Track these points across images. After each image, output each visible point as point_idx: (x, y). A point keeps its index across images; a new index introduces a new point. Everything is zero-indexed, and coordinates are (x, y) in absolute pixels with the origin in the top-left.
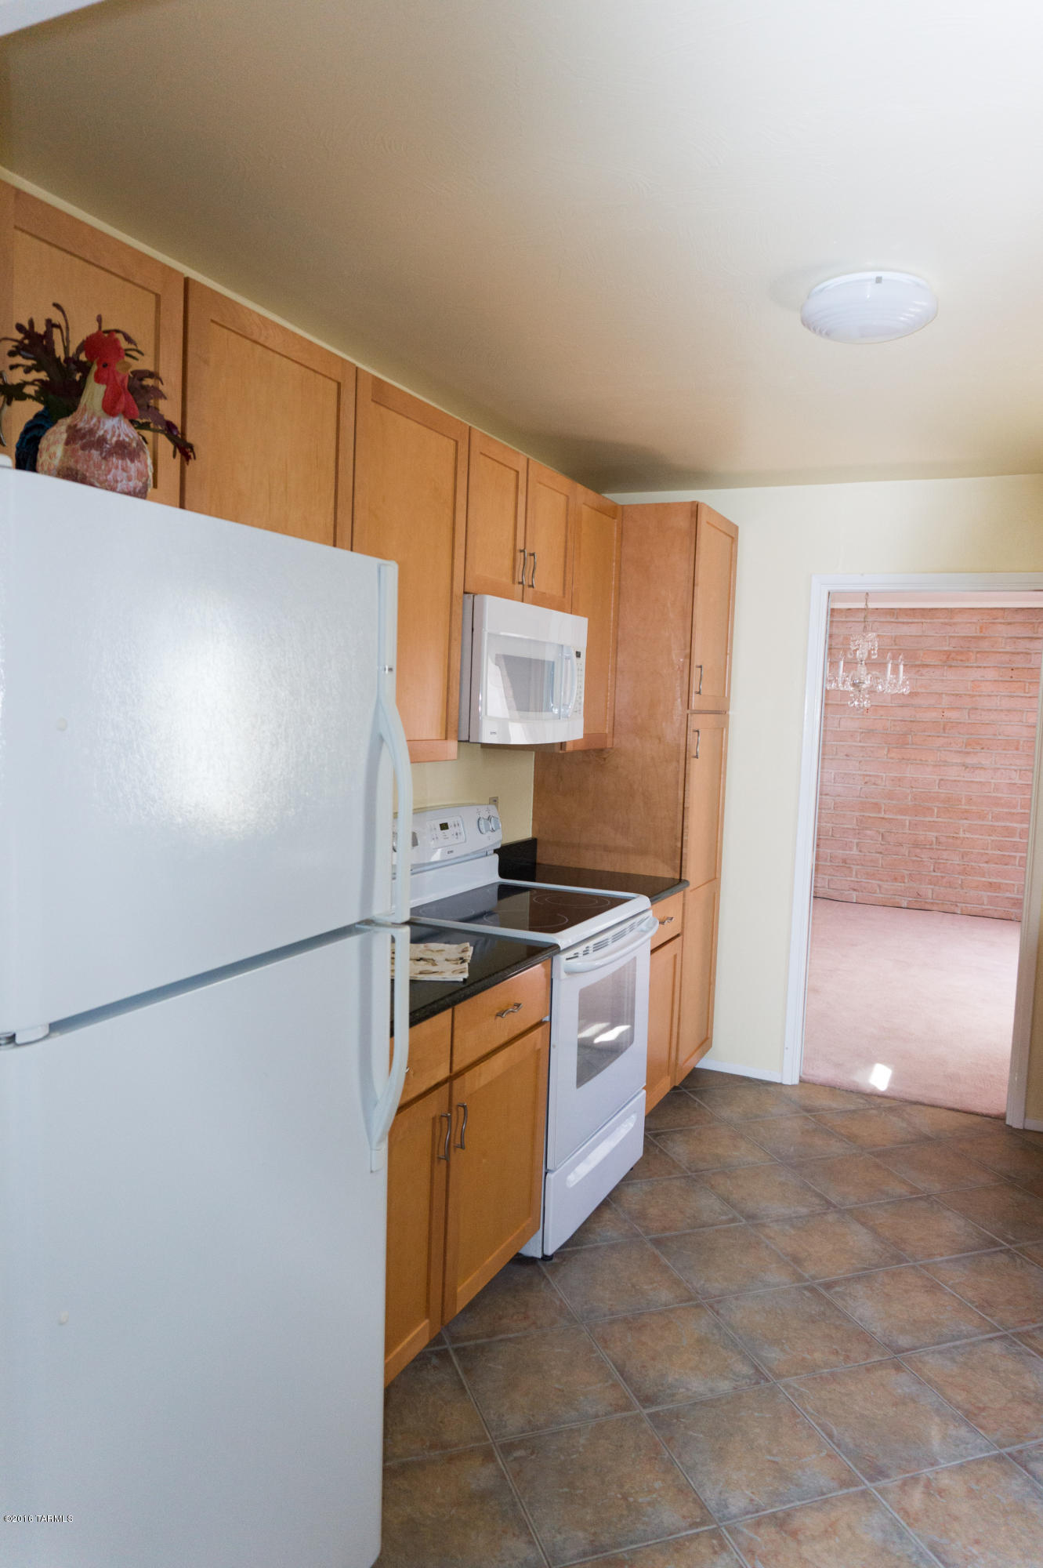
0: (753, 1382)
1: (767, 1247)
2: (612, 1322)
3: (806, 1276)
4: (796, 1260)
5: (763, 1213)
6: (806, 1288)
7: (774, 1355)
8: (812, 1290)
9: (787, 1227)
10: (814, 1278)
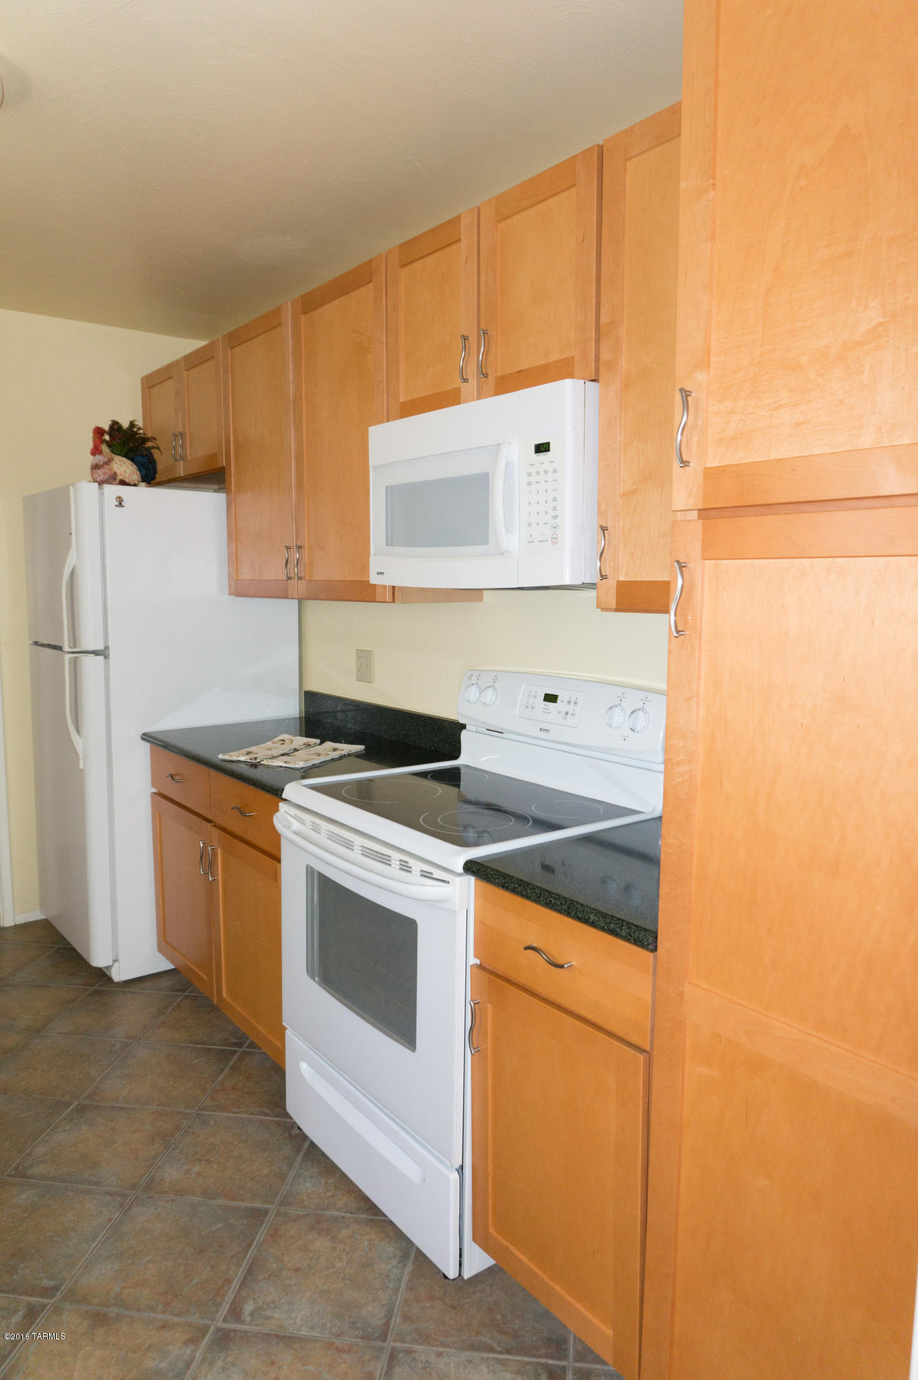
0: (21, 1167)
1: (152, 1309)
2: (178, 1128)
3: (67, 1306)
4: (101, 1319)
5: (219, 1364)
6: (56, 1289)
7: (24, 1197)
8: (48, 1292)
9: (163, 1365)
10: (58, 1310)
